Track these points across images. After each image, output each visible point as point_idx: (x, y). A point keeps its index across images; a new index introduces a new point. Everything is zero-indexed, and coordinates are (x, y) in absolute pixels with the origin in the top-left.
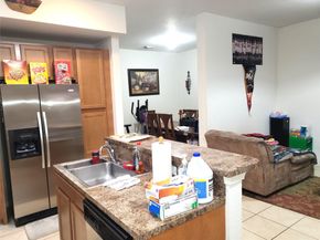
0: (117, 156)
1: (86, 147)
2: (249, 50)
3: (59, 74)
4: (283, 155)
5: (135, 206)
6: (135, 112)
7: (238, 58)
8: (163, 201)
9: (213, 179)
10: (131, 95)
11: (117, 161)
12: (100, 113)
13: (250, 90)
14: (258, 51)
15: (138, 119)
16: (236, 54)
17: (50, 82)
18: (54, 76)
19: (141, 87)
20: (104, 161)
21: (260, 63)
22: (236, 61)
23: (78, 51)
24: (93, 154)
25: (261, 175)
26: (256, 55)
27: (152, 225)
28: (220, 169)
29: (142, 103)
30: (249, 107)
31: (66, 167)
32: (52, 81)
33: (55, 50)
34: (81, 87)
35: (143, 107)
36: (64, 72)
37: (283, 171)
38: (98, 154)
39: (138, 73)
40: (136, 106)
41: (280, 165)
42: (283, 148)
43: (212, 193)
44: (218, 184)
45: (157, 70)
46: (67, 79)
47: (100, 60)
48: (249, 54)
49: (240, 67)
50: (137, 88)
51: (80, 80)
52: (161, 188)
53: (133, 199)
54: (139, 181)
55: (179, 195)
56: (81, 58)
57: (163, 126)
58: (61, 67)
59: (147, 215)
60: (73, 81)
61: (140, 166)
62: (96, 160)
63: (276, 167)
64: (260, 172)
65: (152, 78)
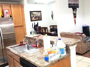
0: (30, 43)
1: (17, 41)
2: (74, 3)
3: (5, 14)
4: (88, 39)
5: (39, 58)
6: (33, 27)
7: (70, 5)
8: (50, 55)
9: (66, 47)
10: (31, 21)
11: (30, 44)
12: (21, 28)
13: (75, 17)
14: (77, 3)
15: (35, 30)
16: (69, 4)
17: (2, 17)
18: (3, 15)
19: (35, 18)
20: (24, 45)
21: (78, 7)
22: (70, 7)
23: (12, 5)
24: (21, 42)
25: (81, 47)
26: (77, 4)
27: (46, 64)
28: (68, 44)
29: (36, 24)
30: (75, 23)
31: (11, 47)
32: (3, 17)
33: (3, 5)
34: (14, 18)
35: (36, 25)
36: (7, 13)
37: (88, 45)
38: (22, 42)
39: (33, 13)
40: (34, 25)
41: (87, 43)
42: (88, 37)
43: (66, 52)
44: (68, 49)
45: (40, 11)
46: (8, 16)
47: (20, 8)
48: (74, 4)
49: (71, 9)
50: (34, 18)
51: (13, 16)
52: (48, 51)
53: (38, 56)
54: (39, 50)
55: (55, 53)
56: (13, 7)
57: (44, 32)
58: (6, 11)
59: (44, 61)
60: (11, 16)
61: (39, 45)
62: (22, 44)
63: (86, 43)
64: (80, 46)
65: (39, 14)
